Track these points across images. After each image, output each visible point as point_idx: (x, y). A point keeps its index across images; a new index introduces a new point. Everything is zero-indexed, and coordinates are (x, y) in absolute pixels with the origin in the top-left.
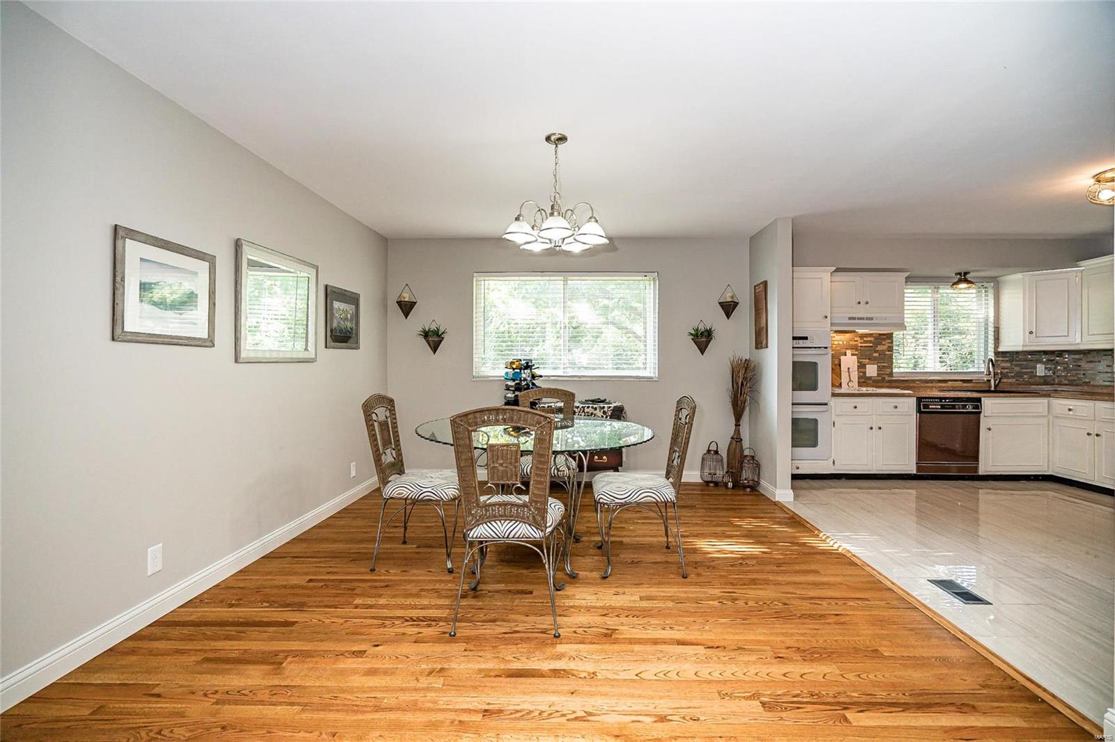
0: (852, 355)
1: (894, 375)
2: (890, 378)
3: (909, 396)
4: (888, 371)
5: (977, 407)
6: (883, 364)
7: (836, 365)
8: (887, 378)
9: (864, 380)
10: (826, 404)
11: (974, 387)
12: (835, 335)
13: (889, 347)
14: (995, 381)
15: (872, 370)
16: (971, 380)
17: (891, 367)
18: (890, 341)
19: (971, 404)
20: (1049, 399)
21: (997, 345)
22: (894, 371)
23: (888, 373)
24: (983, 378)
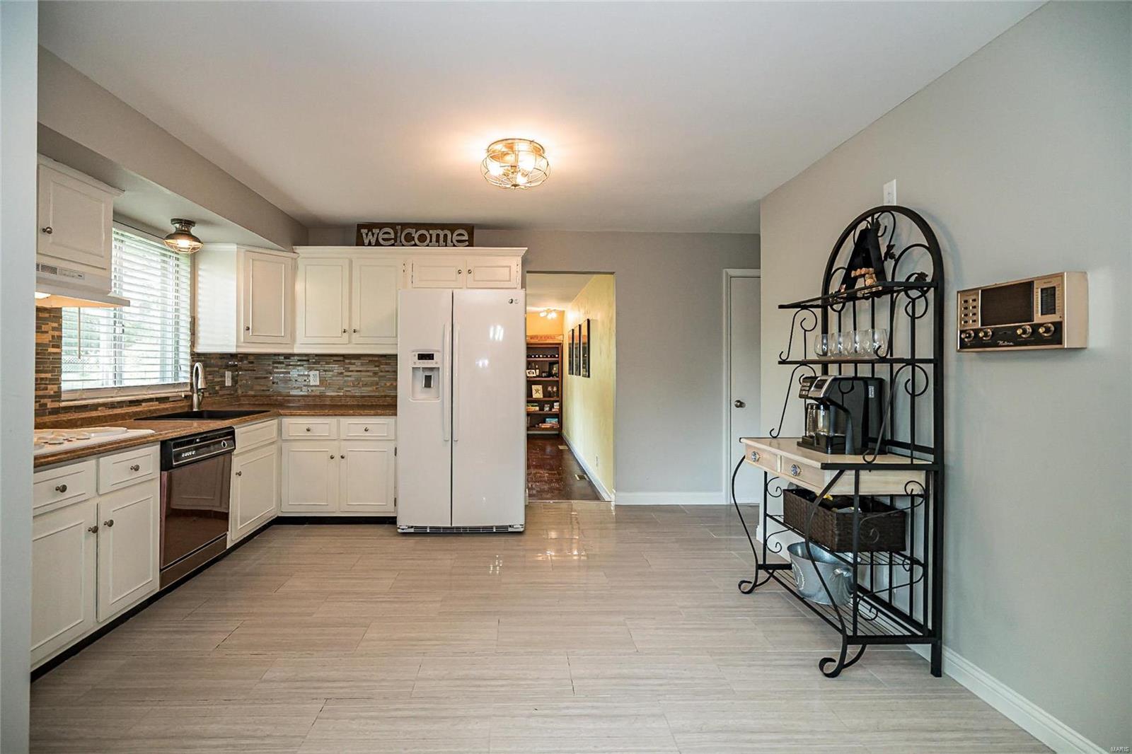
1: (64, 397)
2: (56, 405)
3: (153, 441)
4: (52, 389)
8: (50, 405)
11: (173, 408)
13: (54, 337)
16: (167, 398)
17: (56, 381)
18: (55, 325)
19: (225, 440)
20: (280, 418)
21: (193, 344)
22: (63, 389)
23: (52, 393)
24: (180, 394)
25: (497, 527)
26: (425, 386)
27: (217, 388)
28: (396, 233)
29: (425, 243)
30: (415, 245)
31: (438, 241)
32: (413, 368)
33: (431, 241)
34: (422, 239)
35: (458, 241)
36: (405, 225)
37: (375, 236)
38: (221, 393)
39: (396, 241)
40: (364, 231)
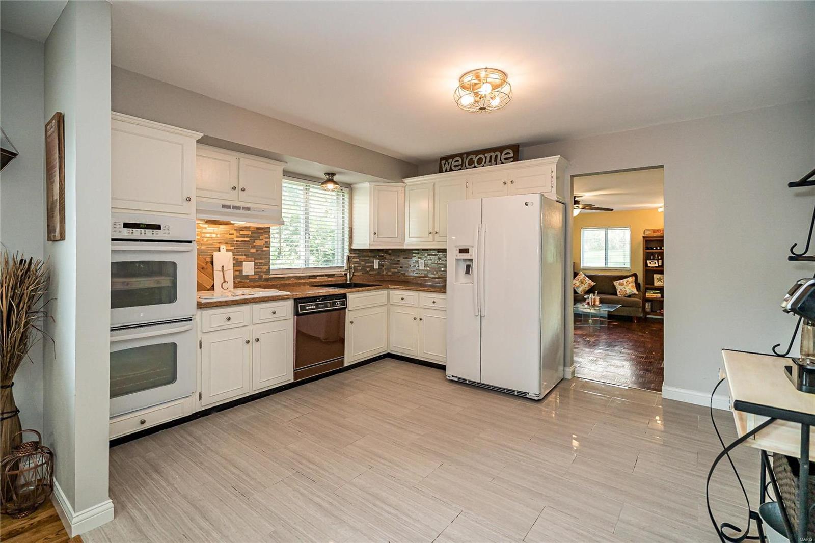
0: (227, 250)
1: (271, 272)
2: (267, 276)
3: (287, 298)
4: (265, 268)
5: (343, 303)
6: (260, 261)
7: (207, 262)
8: (264, 277)
9: (241, 281)
10: (190, 320)
11: (336, 281)
12: (206, 226)
13: (266, 242)
14: (350, 274)
15: (249, 268)
16: (334, 275)
17: (268, 264)
18: (267, 236)
19: (339, 301)
20: (389, 290)
21: (351, 243)
22: (271, 269)
23: (265, 270)
24: (341, 272)
25: (518, 392)
26: (466, 273)
27: (368, 270)
28: (462, 160)
29: (482, 165)
30: (475, 167)
31: (490, 161)
32: (456, 259)
33: (485, 162)
34: (480, 161)
35: (506, 159)
36: (468, 154)
37: (450, 165)
38: (371, 272)
39: (462, 167)
40: (443, 162)
